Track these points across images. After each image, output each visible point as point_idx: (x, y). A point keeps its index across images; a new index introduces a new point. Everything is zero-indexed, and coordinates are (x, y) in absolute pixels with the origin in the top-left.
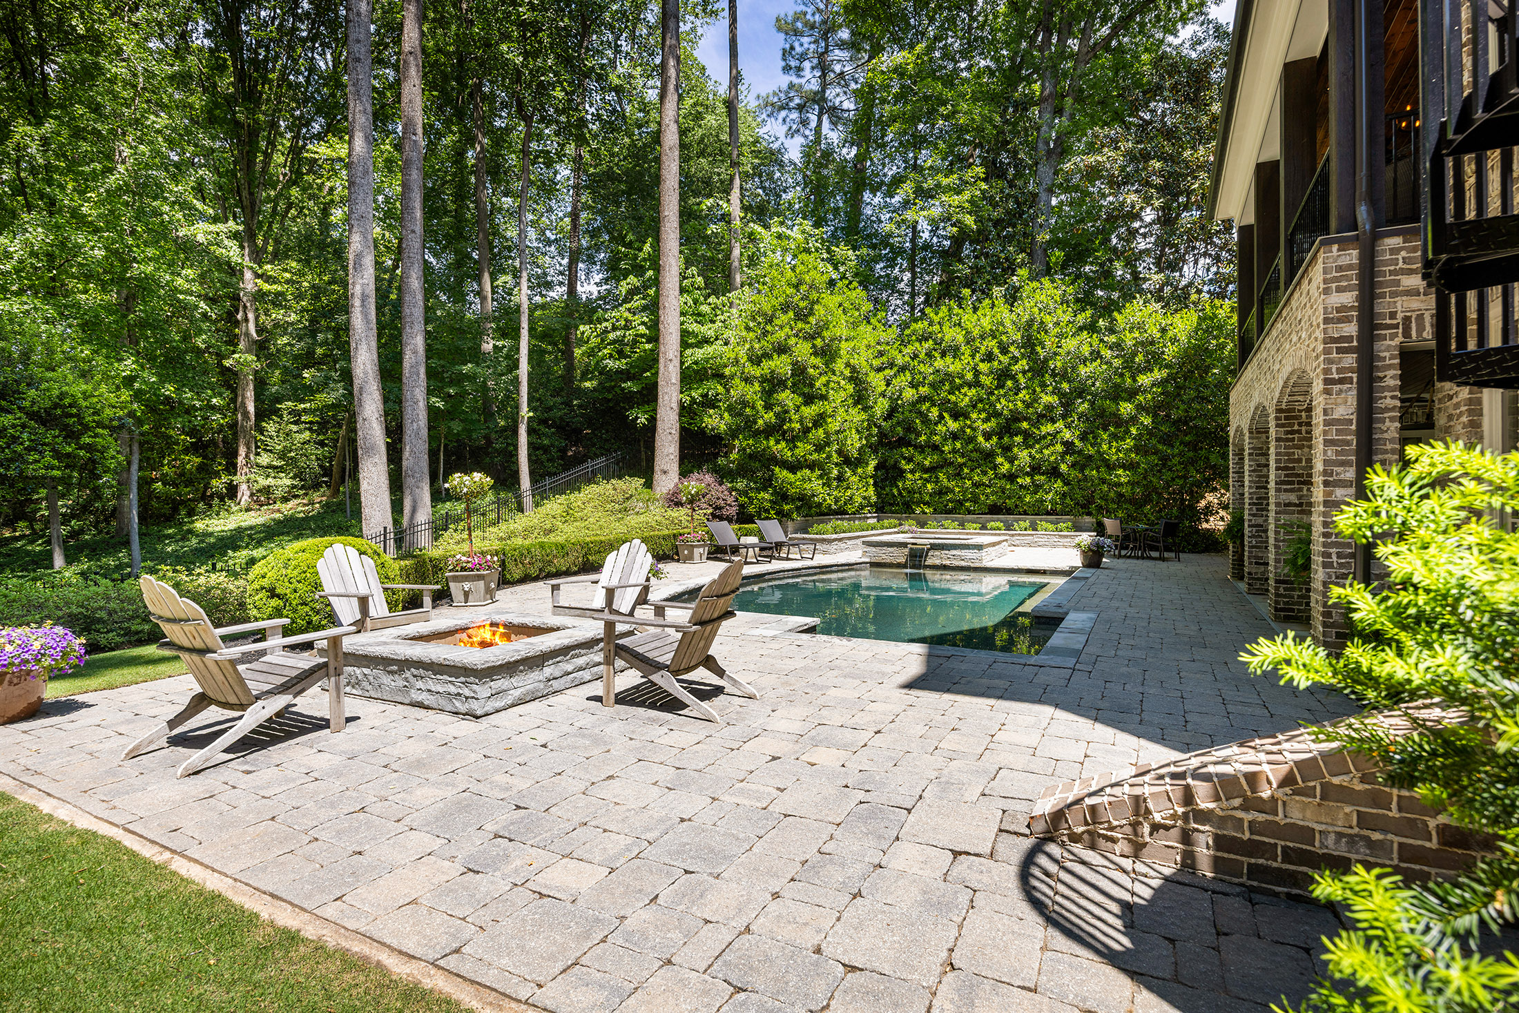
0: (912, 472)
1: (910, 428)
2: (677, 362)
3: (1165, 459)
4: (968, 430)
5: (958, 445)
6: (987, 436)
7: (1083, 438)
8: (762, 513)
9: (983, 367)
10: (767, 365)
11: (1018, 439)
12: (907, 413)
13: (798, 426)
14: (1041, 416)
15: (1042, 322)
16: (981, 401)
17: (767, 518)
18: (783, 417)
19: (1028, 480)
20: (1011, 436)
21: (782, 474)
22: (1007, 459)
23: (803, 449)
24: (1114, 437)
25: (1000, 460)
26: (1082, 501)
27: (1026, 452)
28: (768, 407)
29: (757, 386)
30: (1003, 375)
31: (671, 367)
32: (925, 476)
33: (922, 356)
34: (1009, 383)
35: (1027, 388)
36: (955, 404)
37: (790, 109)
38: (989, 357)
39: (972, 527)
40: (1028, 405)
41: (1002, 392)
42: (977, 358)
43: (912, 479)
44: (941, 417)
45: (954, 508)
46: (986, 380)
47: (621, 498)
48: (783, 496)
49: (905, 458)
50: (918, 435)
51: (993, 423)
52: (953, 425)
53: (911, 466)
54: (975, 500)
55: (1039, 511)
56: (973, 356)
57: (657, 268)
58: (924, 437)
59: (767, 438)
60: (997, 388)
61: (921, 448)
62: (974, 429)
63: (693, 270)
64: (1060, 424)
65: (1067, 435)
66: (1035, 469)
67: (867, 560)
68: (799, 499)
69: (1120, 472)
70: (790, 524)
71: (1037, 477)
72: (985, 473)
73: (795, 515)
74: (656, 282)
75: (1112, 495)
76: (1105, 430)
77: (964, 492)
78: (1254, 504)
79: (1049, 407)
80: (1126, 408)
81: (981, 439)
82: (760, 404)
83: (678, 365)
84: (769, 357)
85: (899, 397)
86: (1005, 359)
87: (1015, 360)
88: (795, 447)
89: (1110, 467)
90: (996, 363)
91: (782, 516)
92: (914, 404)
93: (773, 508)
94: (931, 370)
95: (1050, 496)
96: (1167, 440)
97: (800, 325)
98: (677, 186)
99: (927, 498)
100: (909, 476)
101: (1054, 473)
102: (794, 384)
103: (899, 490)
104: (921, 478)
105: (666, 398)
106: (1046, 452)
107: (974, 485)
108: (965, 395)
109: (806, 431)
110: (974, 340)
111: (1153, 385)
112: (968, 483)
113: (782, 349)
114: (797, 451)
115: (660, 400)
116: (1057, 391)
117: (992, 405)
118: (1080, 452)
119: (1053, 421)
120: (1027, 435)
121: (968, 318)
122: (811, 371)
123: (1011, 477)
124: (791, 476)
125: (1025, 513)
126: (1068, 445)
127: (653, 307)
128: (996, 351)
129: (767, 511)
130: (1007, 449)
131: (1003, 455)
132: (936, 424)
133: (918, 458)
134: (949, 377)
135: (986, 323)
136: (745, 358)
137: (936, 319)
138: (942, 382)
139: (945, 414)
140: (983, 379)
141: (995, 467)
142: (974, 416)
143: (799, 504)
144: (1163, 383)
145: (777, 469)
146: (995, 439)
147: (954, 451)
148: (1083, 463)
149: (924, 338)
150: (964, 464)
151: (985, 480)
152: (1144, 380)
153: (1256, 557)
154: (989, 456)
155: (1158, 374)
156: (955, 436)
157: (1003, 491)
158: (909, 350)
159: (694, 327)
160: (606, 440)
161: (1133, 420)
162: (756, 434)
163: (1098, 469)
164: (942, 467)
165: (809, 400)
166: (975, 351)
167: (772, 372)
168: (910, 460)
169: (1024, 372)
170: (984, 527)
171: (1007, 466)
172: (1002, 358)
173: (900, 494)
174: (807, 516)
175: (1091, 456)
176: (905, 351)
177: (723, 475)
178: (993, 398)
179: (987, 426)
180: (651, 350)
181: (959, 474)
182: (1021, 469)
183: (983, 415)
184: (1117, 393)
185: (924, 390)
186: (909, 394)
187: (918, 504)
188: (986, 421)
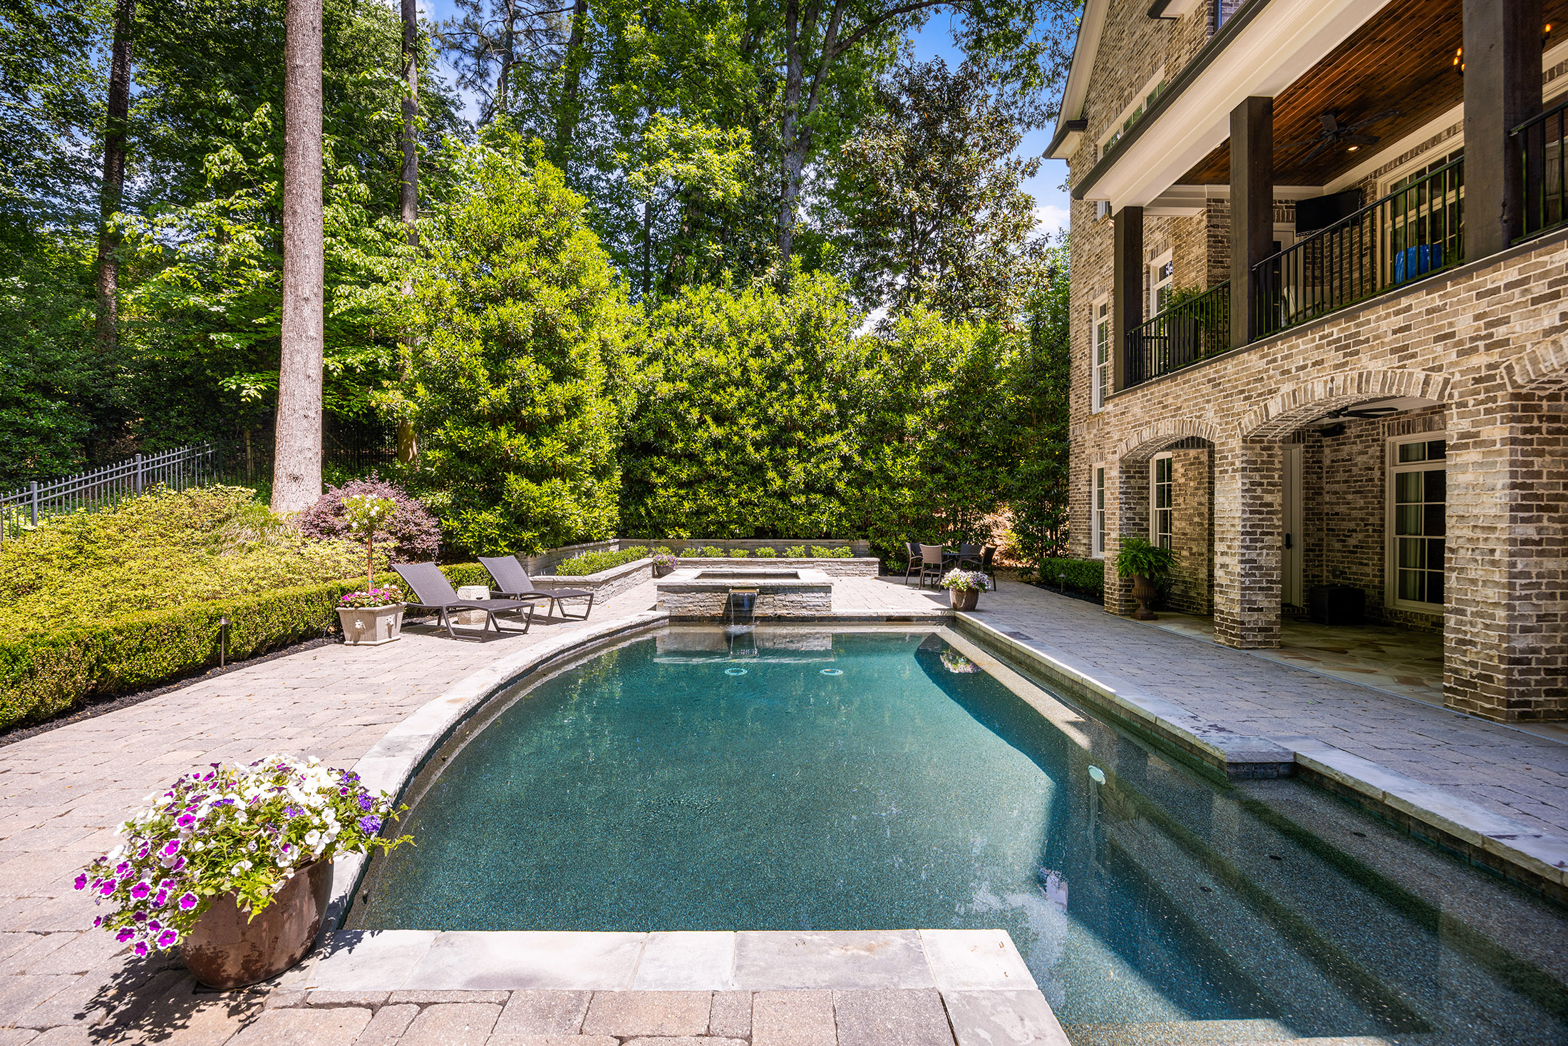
0: (665, 486)
1: (662, 433)
2: (317, 304)
3: (951, 478)
4: (736, 438)
5: (723, 455)
6: (758, 446)
7: (863, 453)
8: (484, 546)
9: (753, 363)
10: (493, 315)
11: (792, 451)
12: (660, 414)
13: (545, 411)
14: (816, 426)
15: (820, 318)
16: (750, 403)
17: (493, 554)
18: (520, 396)
19: (803, 498)
20: (784, 447)
21: (518, 484)
22: (779, 473)
23: (551, 447)
24: (898, 453)
25: (771, 474)
26: (858, 523)
27: (801, 466)
28: (497, 380)
29: (478, 346)
30: (775, 375)
31: (307, 311)
32: (682, 492)
33: (679, 343)
34: (784, 385)
35: (802, 392)
36: (719, 405)
37: (465, 52)
38: (759, 352)
39: (739, 555)
40: (804, 413)
41: (774, 394)
42: (746, 351)
43: (664, 495)
44: (702, 422)
45: (715, 532)
46: (757, 380)
47: (207, 520)
48: (520, 519)
49: (655, 469)
50: (673, 441)
51: (763, 431)
52: (717, 432)
53: (662, 480)
54: (741, 522)
55: (814, 534)
56: (741, 350)
57: (280, 149)
58: (680, 445)
59: (494, 428)
60: (770, 389)
61: (676, 458)
62: (741, 437)
63: (349, 170)
64: (838, 436)
65: (844, 448)
66: (810, 488)
67: (666, 613)
68: (546, 523)
69: (905, 491)
70: (530, 560)
71: (812, 496)
72: (752, 490)
73: (539, 549)
74: (278, 172)
75: (895, 516)
76: (889, 444)
77: (729, 510)
78: (1248, 533)
79: (827, 416)
80: (912, 421)
81: (750, 449)
82: (482, 374)
83: (320, 309)
84: (497, 301)
85: (651, 392)
86: (778, 356)
87: (790, 359)
88: (539, 444)
89: (895, 486)
90: (769, 360)
91: (519, 548)
92: (669, 402)
93: (505, 538)
94: (690, 362)
95: (825, 517)
96: (952, 457)
97: (544, 263)
98: (318, 24)
99: (683, 520)
100: (661, 491)
101: (830, 491)
102: (536, 350)
103: (647, 509)
104: (676, 495)
105: (298, 358)
106: (823, 467)
107: (740, 503)
108: (731, 395)
109: (554, 420)
110: (741, 331)
111: (939, 398)
112: (734, 502)
113: (519, 292)
114: (543, 450)
115: (285, 362)
116: (834, 399)
117: (764, 410)
118: (858, 469)
119: (831, 432)
120: (801, 446)
121: (731, 306)
122: (563, 332)
123: (783, 495)
124: (533, 487)
125: (796, 536)
126: (845, 459)
127: (274, 212)
128: (769, 345)
129: (494, 542)
130: (779, 463)
131: (775, 468)
132: (696, 429)
133: (673, 469)
134: (711, 372)
135: (755, 312)
136: (454, 300)
137: (696, 300)
138: (703, 379)
139: (707, 418)
140: (753, 376)
141: (765, 483)
142: (742, 421)
143: (544, 530)
144: (949, 396)
145: (511, 477)
146: (766, 450)
147: (717, 462)
148: (863, 479)
149: (680, 321)
150: (729, 479)
151: (754, 498)
152: (930, 391)
153: (1250, 602)
154: (758, 469)
155: (944, 387)
156: (717, 444)
157: (773, 510)
158: (662, 334)
159: (352, 255)
160: (179, 428)
161: (919, 434)
162: (475, 420)
163: (880, 487)
164: (700, 482)
165: (560, 376)
166: (743, 344)
167: (503, 325)
168: (661, 472)
169: (800, 373)
170: (753, 554)
171: (779, 482)
172: (775, 355)
173: (648, 513)
174: (552, 547)
175: (870, 473)
176: (657, 335)
177: (415, 484)
178: (763, 402)
179: (756, 435)
180: (267, 283)
181: (721, 491)
182: (795, 486)
183: (753, 421)
184: (901, 405)
185: (683, 386)
186: (665, 389)
187: (672, 526)
188: (756, 427)
